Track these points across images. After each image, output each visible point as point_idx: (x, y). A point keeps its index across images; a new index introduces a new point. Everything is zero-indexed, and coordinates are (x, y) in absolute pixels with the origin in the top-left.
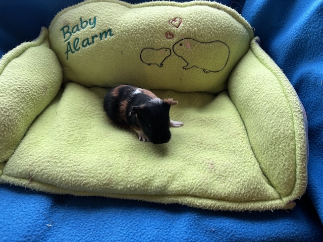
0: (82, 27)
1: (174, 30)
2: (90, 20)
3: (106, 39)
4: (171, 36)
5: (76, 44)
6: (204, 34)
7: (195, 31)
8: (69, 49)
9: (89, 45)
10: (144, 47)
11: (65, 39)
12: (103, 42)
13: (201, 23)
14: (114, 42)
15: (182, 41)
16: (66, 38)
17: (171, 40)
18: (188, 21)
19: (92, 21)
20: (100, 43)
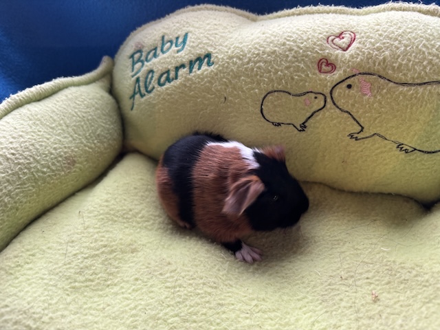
0: (162, 50)
1: (337, 55)
2: (177, 38)
3: (199, 72)
4: (329, 68)
5: (148, 80)
6: (407, 65)
7: (384, 59)
8: (137, 90)
9: (169, 82)
10: (270, 89)
11: (134, 73)
12: (194, 76)
13: (400, 42)
14: (213, 77)
15: (352, 79)
16: (135, 70)
17: (328, 76)
18: (372, 38)
19: (180, 40)
20: (189, 80)
